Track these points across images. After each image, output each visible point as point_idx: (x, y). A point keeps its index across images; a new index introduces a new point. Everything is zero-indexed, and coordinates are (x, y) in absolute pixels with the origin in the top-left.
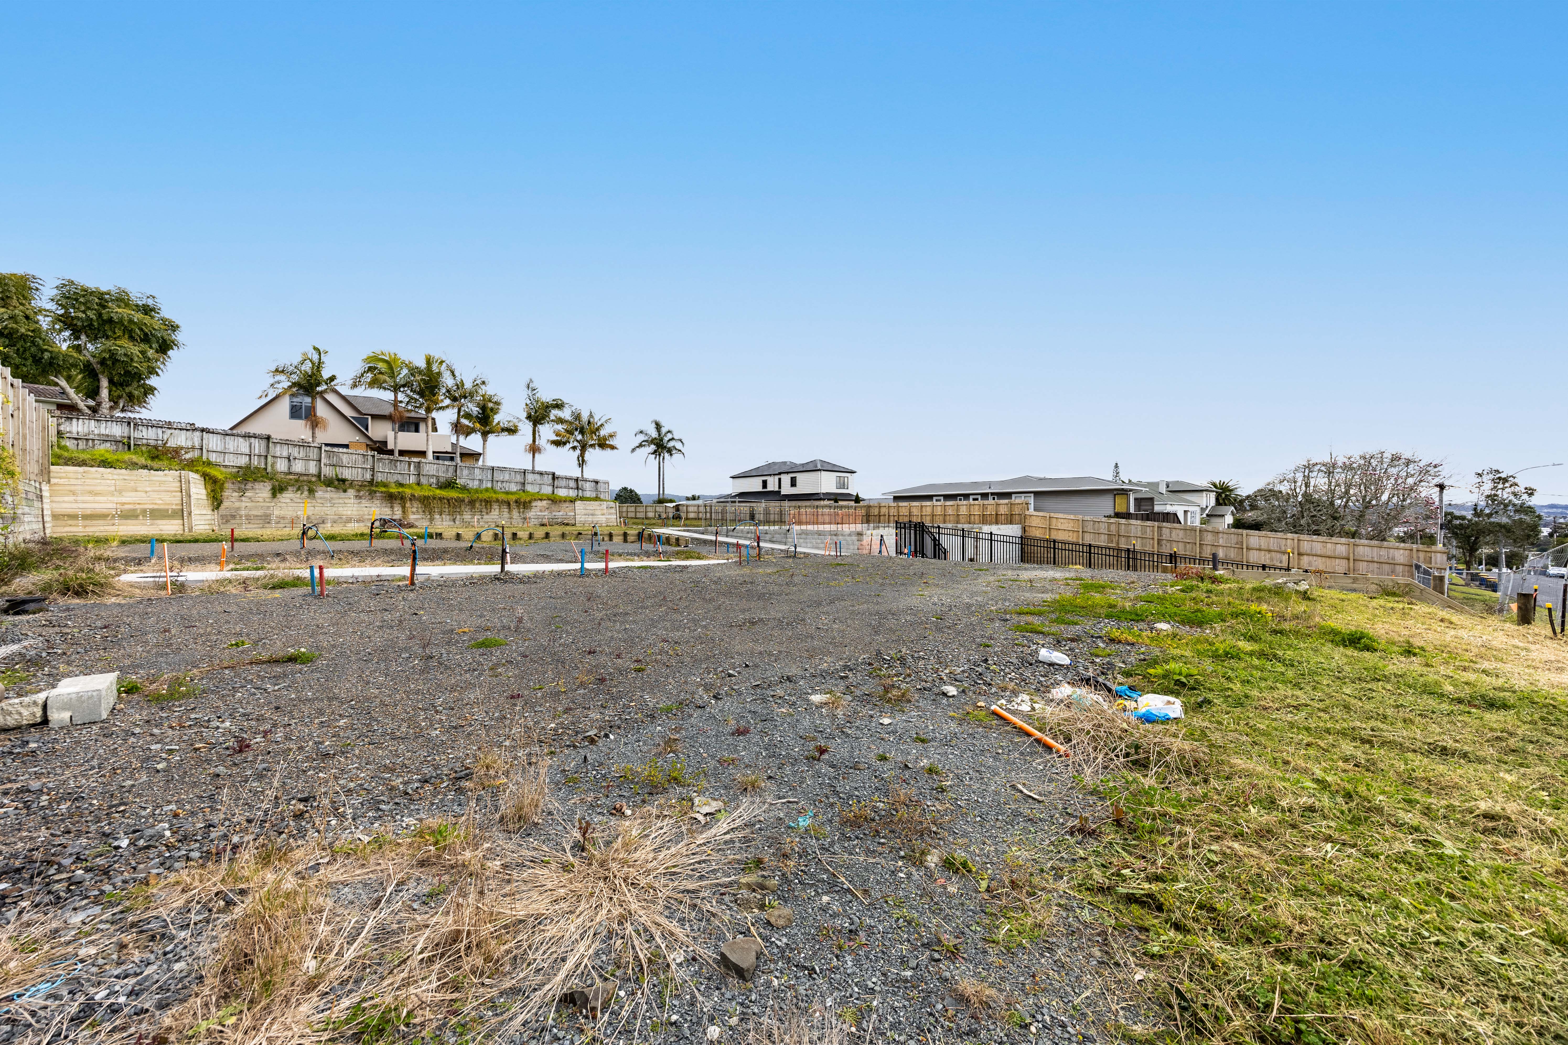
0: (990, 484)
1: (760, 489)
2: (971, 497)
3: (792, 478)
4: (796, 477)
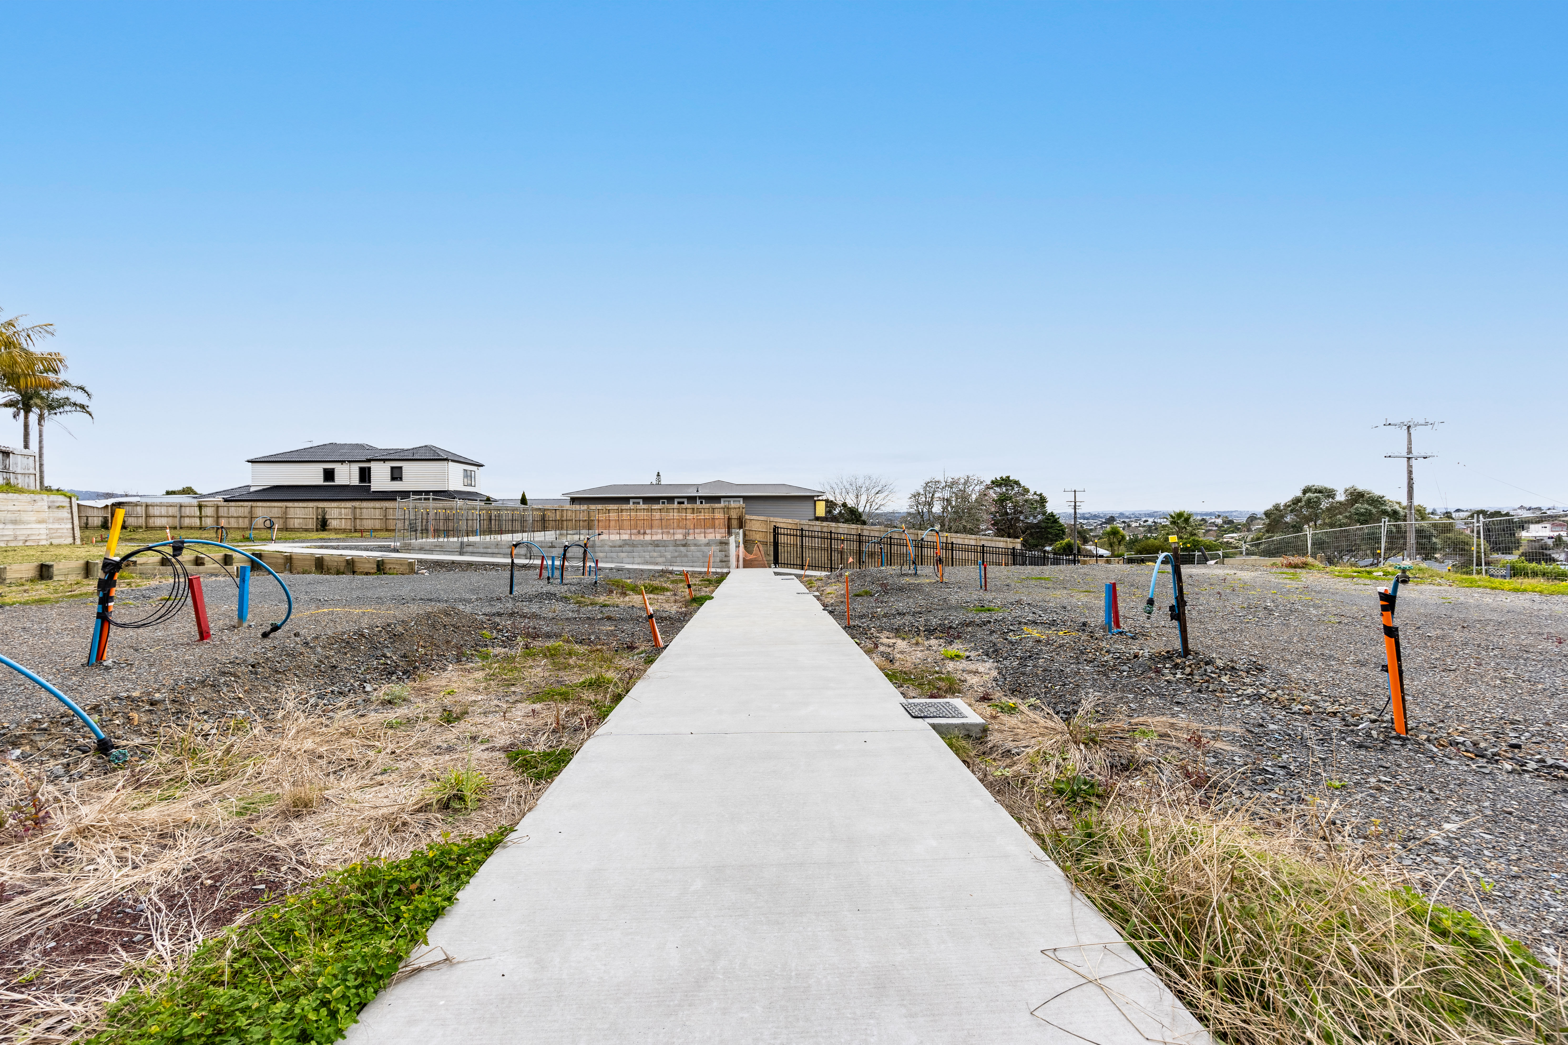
0: (697, 487)
1: (319, 481)
2: (676, 501)
3: (392, 468)
4: (401, 468)
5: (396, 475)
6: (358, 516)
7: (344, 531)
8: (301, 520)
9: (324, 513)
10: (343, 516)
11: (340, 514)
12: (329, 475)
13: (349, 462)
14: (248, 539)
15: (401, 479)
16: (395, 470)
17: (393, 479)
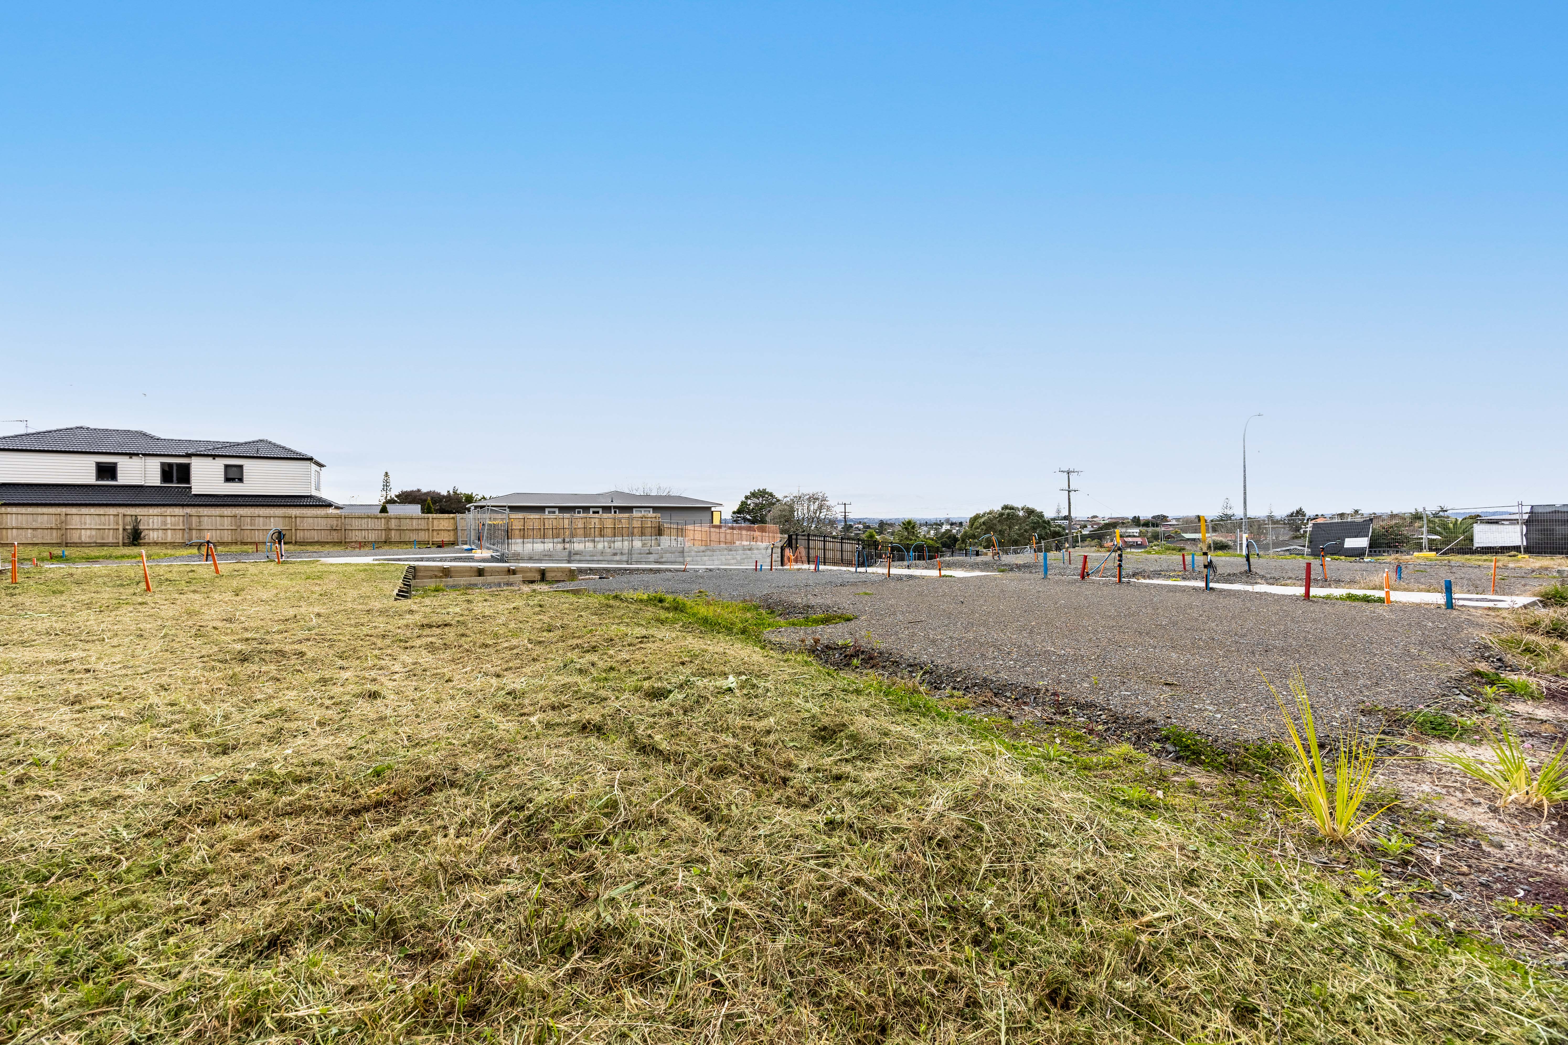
2: (591, 510)
3: (227, 467)
4: (241, 467)
5: (233, 475)
6: (194, 526)
7: (173, 545)
8: (94, 532)
9: (137, 522)
10: (169, 526)
11: (165, 523)
12: (107, 471)
13: (144, 455)
14: (62, 559)
15: (241, 480)
16: (229, 469)
17: (228, 480)
